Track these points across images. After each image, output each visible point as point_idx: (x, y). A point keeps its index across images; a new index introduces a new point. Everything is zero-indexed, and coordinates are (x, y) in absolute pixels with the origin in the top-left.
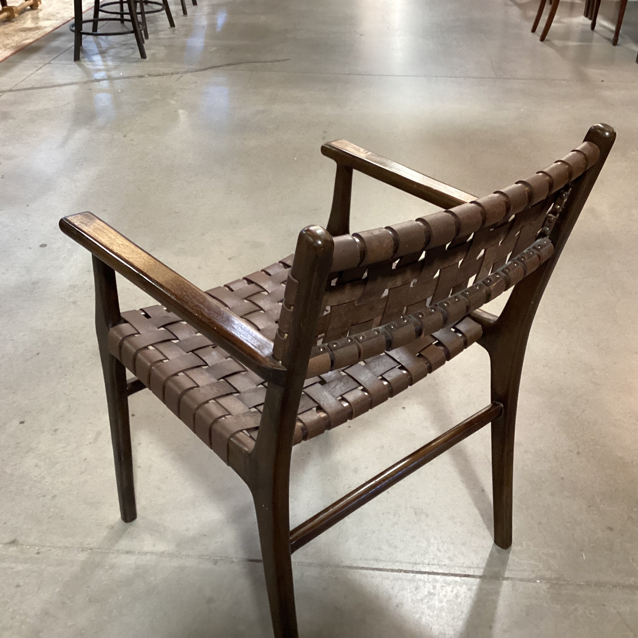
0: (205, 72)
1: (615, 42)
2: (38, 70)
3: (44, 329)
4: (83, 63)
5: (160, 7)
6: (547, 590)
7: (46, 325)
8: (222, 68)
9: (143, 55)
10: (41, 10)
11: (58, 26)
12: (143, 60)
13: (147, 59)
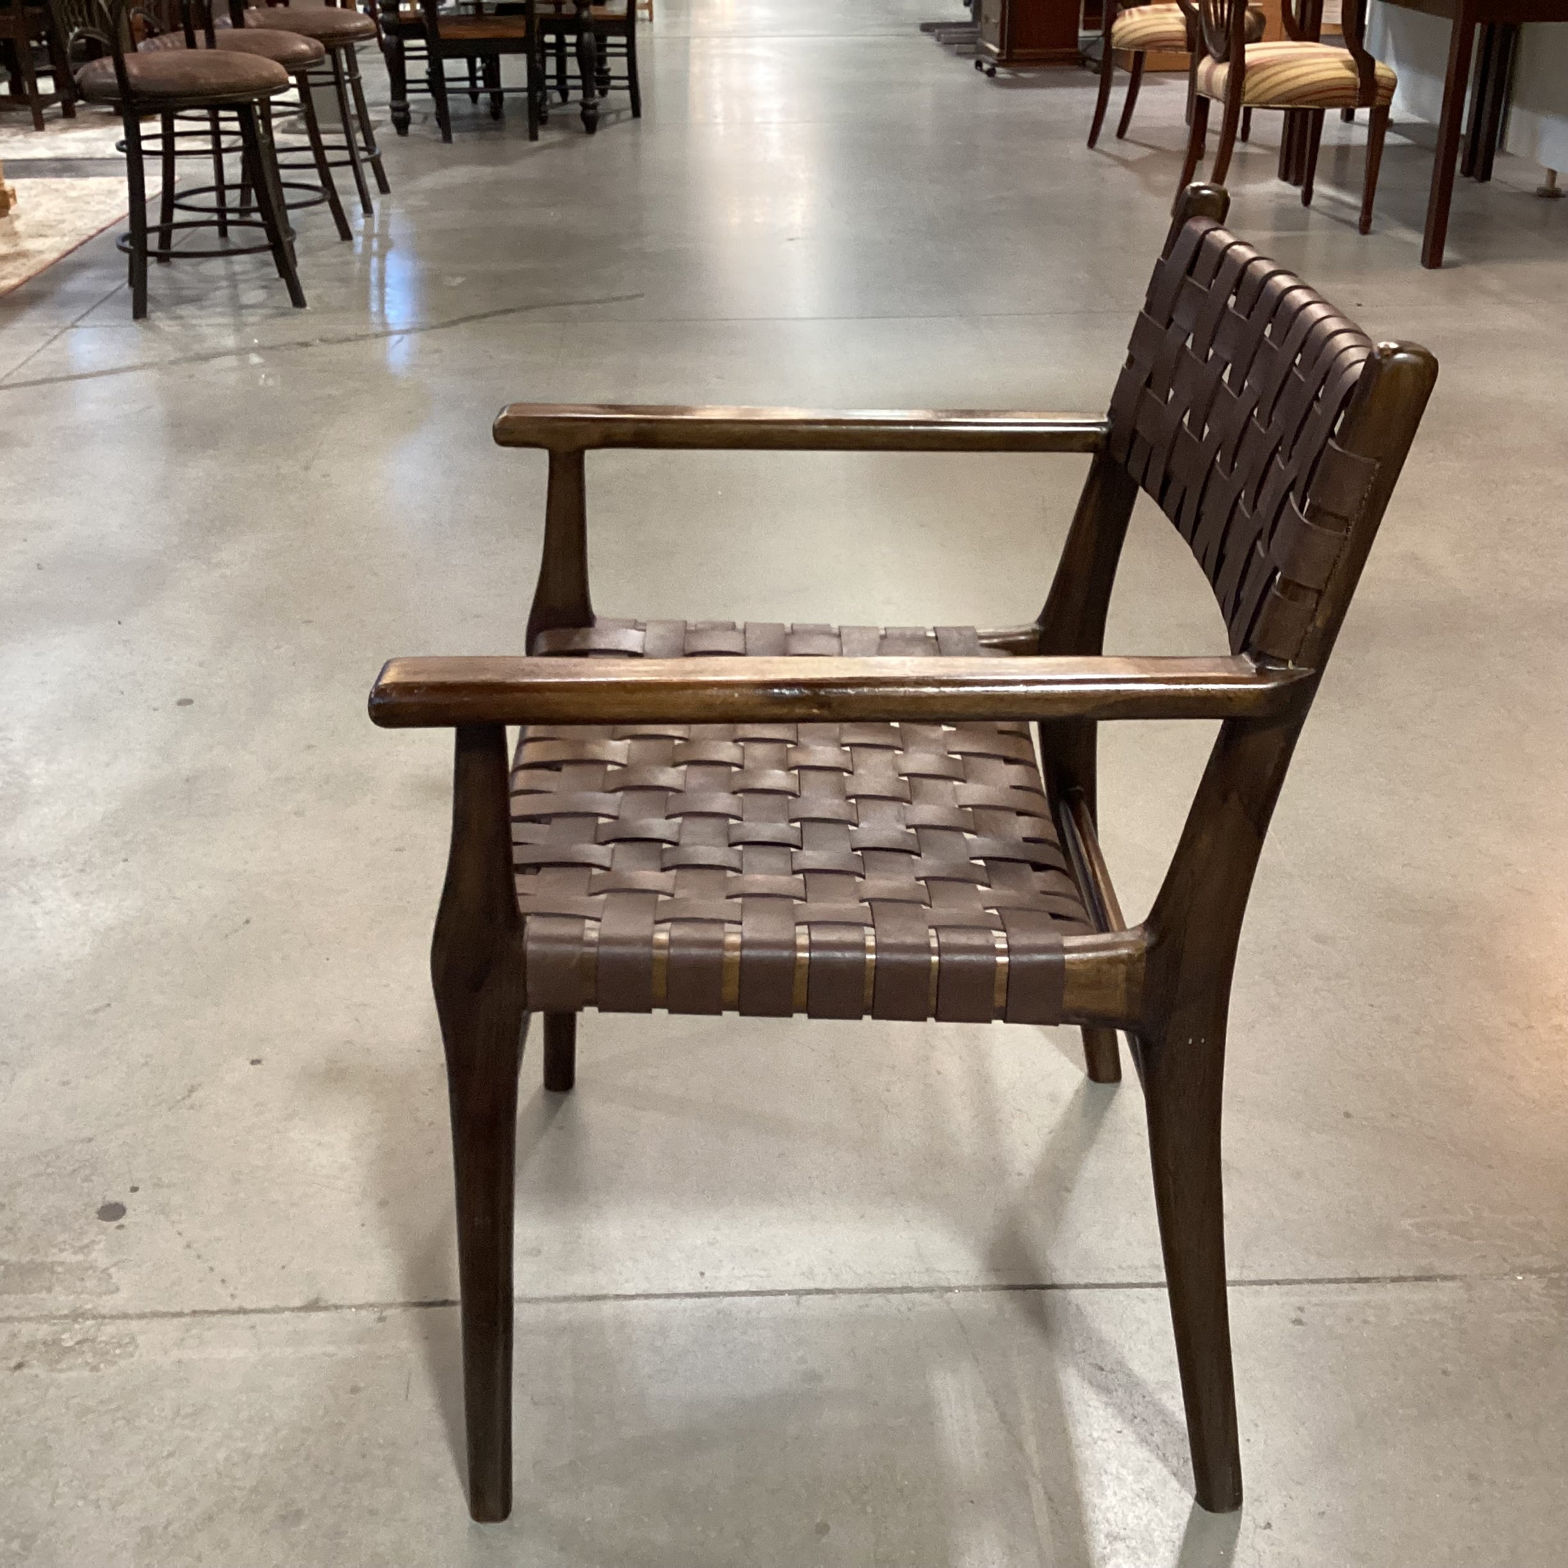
0: (453, 328)
1: (1364, 227)
2: (50, 342)
3: (245, 871)
4: (157, 323)
5: (317, 195)
6: (1545, 1292)
7: (246, 863)
8: (489, 319)
9: (298, 300)
10: (18, 217)
11: (70, 247)
12: (297, 310)
13: (308, 308)
